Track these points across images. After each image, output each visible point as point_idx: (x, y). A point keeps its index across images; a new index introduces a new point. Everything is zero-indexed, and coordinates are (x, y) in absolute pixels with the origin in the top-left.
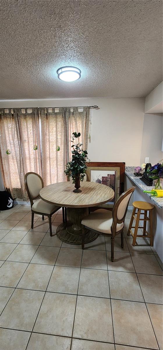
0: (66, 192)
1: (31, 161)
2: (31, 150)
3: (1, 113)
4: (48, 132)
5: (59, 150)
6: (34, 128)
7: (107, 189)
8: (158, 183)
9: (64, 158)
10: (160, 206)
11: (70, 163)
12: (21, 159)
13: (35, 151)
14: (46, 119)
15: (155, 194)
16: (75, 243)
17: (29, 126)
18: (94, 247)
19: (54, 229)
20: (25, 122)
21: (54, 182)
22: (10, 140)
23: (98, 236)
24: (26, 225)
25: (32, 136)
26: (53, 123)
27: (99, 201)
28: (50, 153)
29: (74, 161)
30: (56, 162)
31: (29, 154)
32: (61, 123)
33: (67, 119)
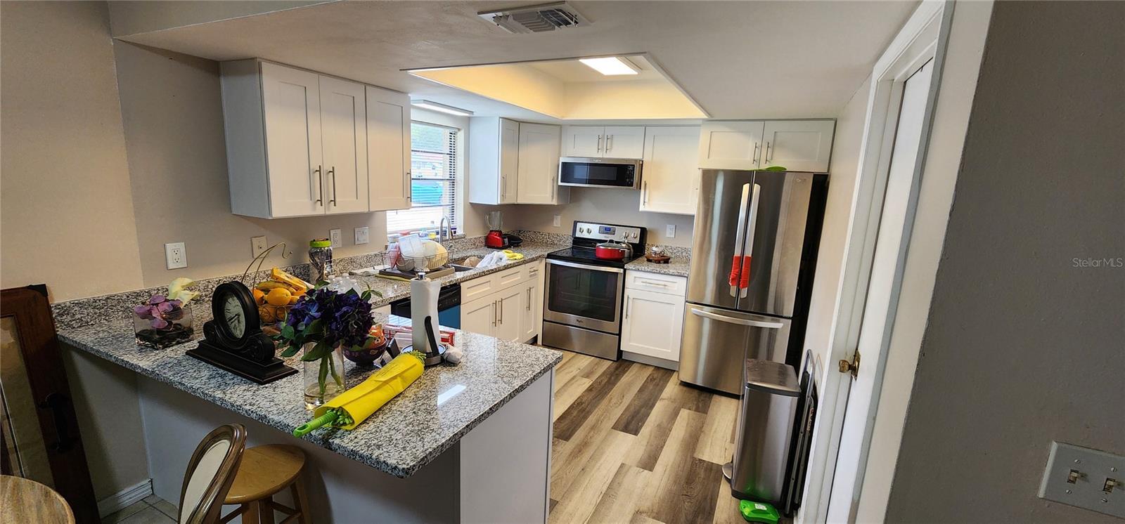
10: (399, 467)
15: (338, 419)
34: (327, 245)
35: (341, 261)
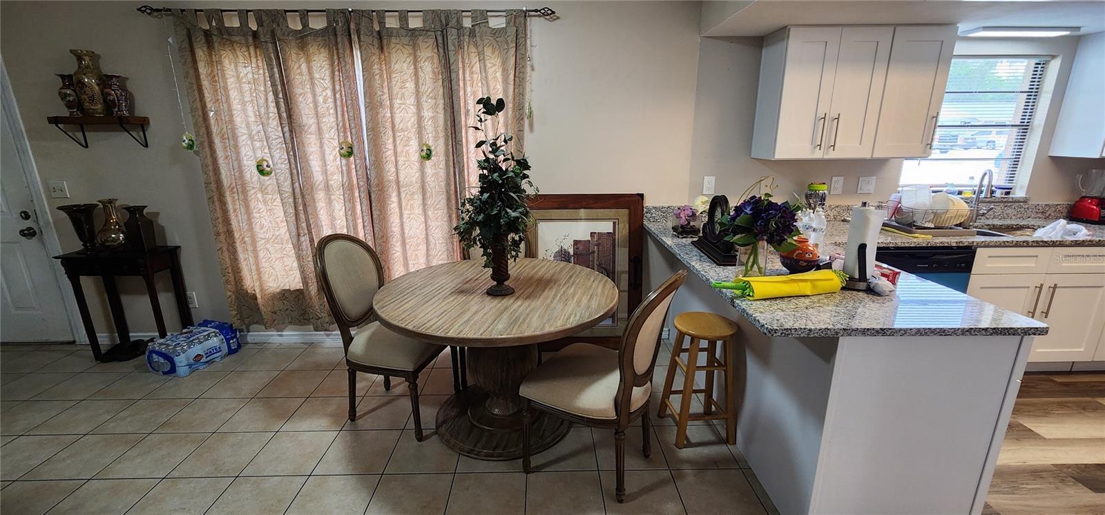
0: (462, 298)
1: (333, 197)
2: (331, 157)
3: (210, 25)
4: (386, 96)
5: (428, 156)
6: (337, 84)
7: (592, 279)
8: (752, 257)
9: (448, 185)
10: (766, 326)
11: (471, 201)
12: (298, 190)
13: (344, 162)
14: (377, 51)
15: (746, 291)
16: (501, 457)
17: (317, 76)
18: (562, 463)
19: (429, 414)
20: (302, 60)
21: (418, 262)
22: (248, 126)
23: (569, 428)
24: (330, 409)
25: (332, 111)
26: (405, 65)
27: (573, 322)
28: (397, 169)
29: (486, 195)
30: (421, 197)
31: (325, 172)
32: (433, 63)
33: (451, 54)
34: (822, 189)
35: (837, 207)
